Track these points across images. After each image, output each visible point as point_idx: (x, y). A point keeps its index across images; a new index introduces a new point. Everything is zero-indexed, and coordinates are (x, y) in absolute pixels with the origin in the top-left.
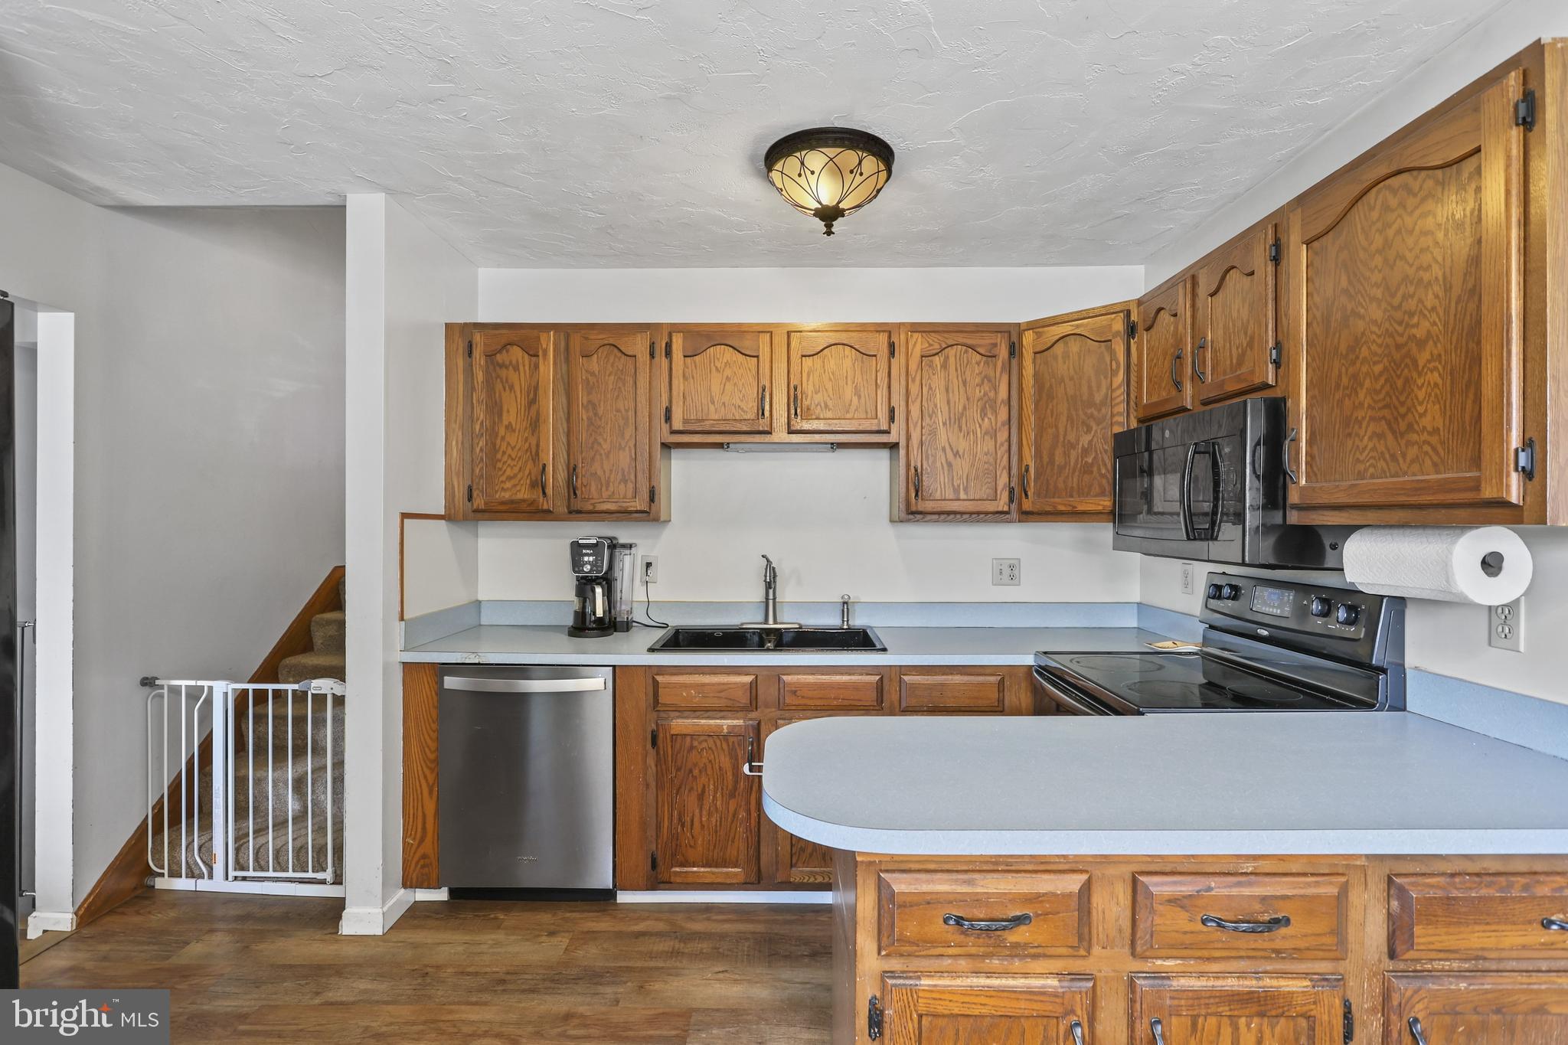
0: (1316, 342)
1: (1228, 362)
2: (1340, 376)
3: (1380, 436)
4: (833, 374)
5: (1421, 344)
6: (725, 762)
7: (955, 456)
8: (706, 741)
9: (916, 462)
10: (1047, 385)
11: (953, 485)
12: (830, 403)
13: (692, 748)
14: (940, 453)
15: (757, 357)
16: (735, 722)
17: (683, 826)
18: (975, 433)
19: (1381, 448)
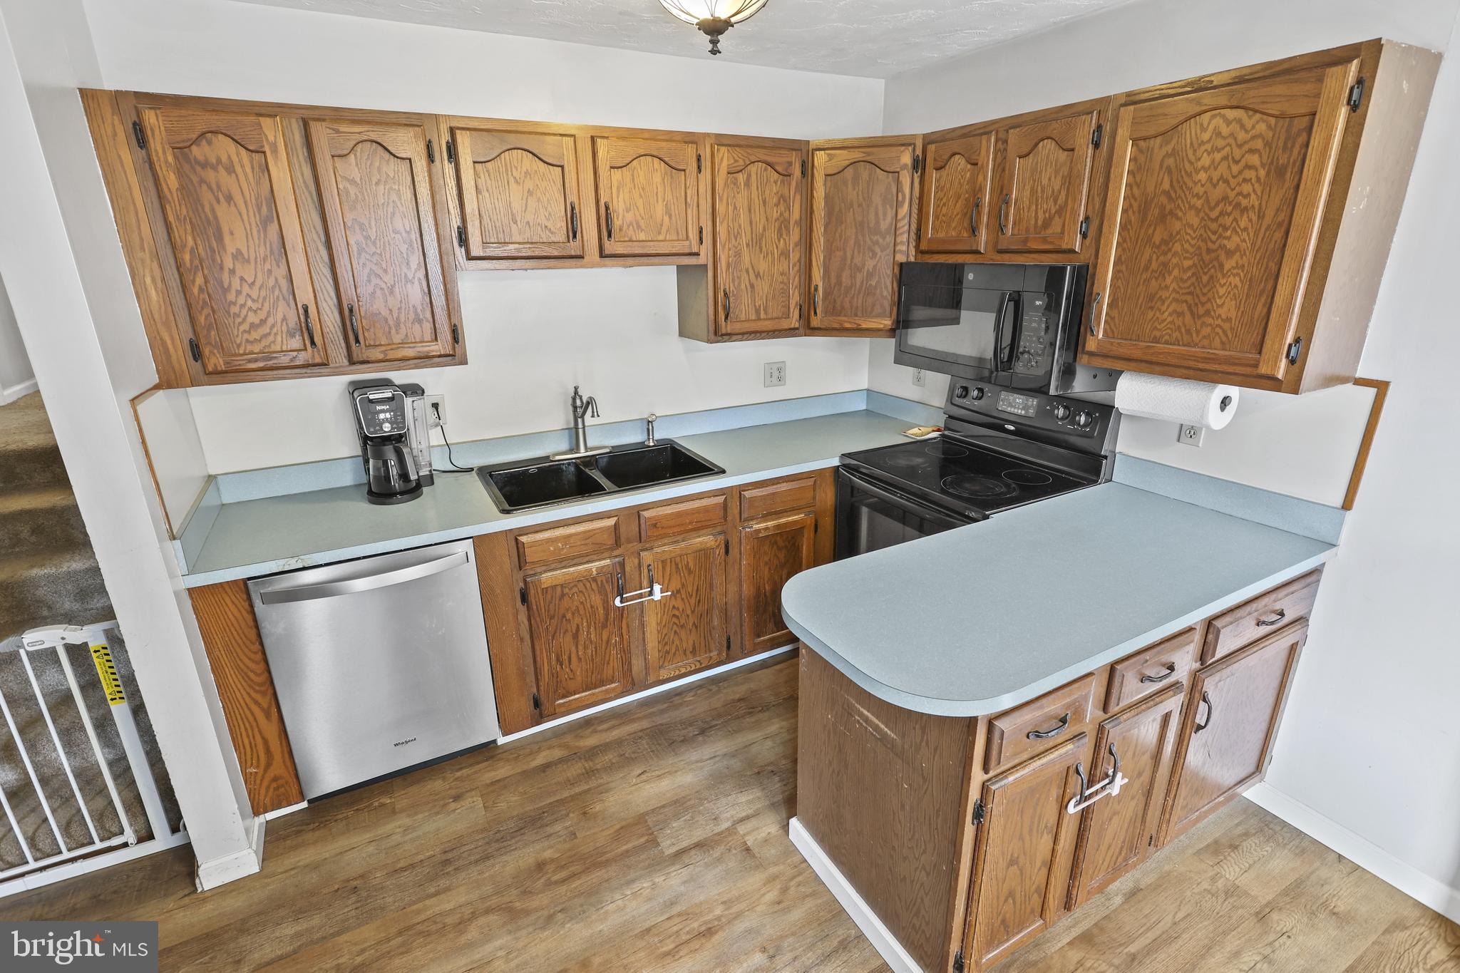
0: (1129, 227)
1: (1033, 222)
2: (1150, 261)
3: (1180, 314)
4: (643, 189)
5: (1230, 253)
6: (596, 600)
7: (756, 277)
8: (576, 586)
9: (725, 285)
10: (837, 209)
11: (755, 306)
12: (642, 223)
13: (563, 595)
14: (744, 275)
15: (562, 167)
16: (603, 563)
17: (561, 665)
18: (773, 254)
19: (1179, 322)
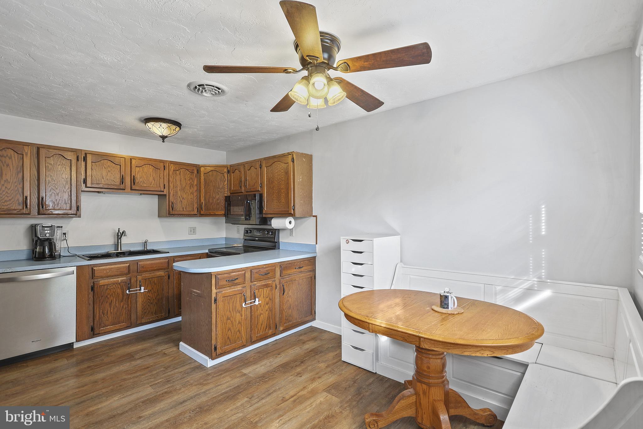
0: (267, 185)
1: (252, 185)
2: (271, 192)
4: (146, 173)
6: (119, 291)
7: (183, 199)
8: (112, 286)
9: (172, 200)
10: (207, 182)
11: (182, 207)
12: (145, 182)
13: (107, 289)
14: (179, 198)
15: (120, 165)
16: (123, 278)
17: (104, 315)
18: (188, 193)
19: (277, 204)
